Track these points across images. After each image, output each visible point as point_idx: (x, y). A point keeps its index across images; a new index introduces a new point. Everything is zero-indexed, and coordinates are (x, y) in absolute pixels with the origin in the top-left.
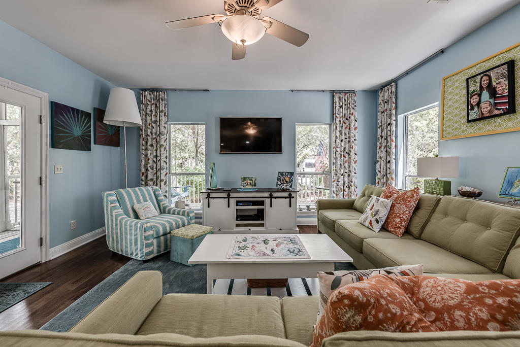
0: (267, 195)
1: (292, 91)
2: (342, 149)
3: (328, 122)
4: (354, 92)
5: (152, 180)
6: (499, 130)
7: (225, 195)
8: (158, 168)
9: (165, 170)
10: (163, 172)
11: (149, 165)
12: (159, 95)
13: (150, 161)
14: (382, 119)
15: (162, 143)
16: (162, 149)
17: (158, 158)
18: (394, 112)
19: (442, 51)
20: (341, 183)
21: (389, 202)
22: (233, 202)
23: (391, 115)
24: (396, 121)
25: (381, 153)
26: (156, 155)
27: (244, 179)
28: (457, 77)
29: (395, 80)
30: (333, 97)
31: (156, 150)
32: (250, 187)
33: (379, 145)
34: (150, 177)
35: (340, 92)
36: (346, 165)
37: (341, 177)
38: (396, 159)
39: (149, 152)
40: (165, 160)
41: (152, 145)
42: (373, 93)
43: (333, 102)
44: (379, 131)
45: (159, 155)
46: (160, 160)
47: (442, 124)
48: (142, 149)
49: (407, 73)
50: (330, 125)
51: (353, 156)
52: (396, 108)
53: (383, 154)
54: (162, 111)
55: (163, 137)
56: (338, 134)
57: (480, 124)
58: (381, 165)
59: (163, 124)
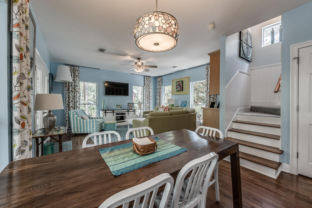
0: (127, 111)
1: (132, 74)
2: (147, 95)
3: (143, 86)
4: (150, 77)
5: (72, 107)
6: (181, 94)
7: (112, 111)
8: (75, 101)
9: (79, 102)
10: (78, 103)
11: (70, 100)
12: (76, 68)
13: (71, 98)
14: (158, 87)
15: (77, 90)
16: (77, 93)
17: (75, 97)
18: (161, 85)
19: (172, 73)
20: (147, 106)
21: (164, 109)
22: (115, 114)
23: (161, 86)
24: (162, 88)
25: (158, 97)
26: (74, 96)
27: (117, 105)
28: (175, 80)
29: (162, 76)
30: (145, 78)
31: (74, 94)
32: (119, 108)
33: (157, 95)
34: (71, 105)
35: (147, 76)
36: (149, 100)
37: (147, 105)
38: (162, 99)
39: (70, 94)
40: (79, 98)
41: (71, 91)
42: (156, 78)
43: (144, 80)
44: (157, 90)
45: (76, 95)
46: (76, 98)
47: (172, 90)
48: (67, 93)
49: (165, 75)
50: (143, 87)
51: (150, 98)
52: (162, 84)
53: (159, 97)
54: (77, 76)
55: (77, 87)
56: (146, 90)
57: (178, 92)
58: (158, 101)
59: (77, 81)
